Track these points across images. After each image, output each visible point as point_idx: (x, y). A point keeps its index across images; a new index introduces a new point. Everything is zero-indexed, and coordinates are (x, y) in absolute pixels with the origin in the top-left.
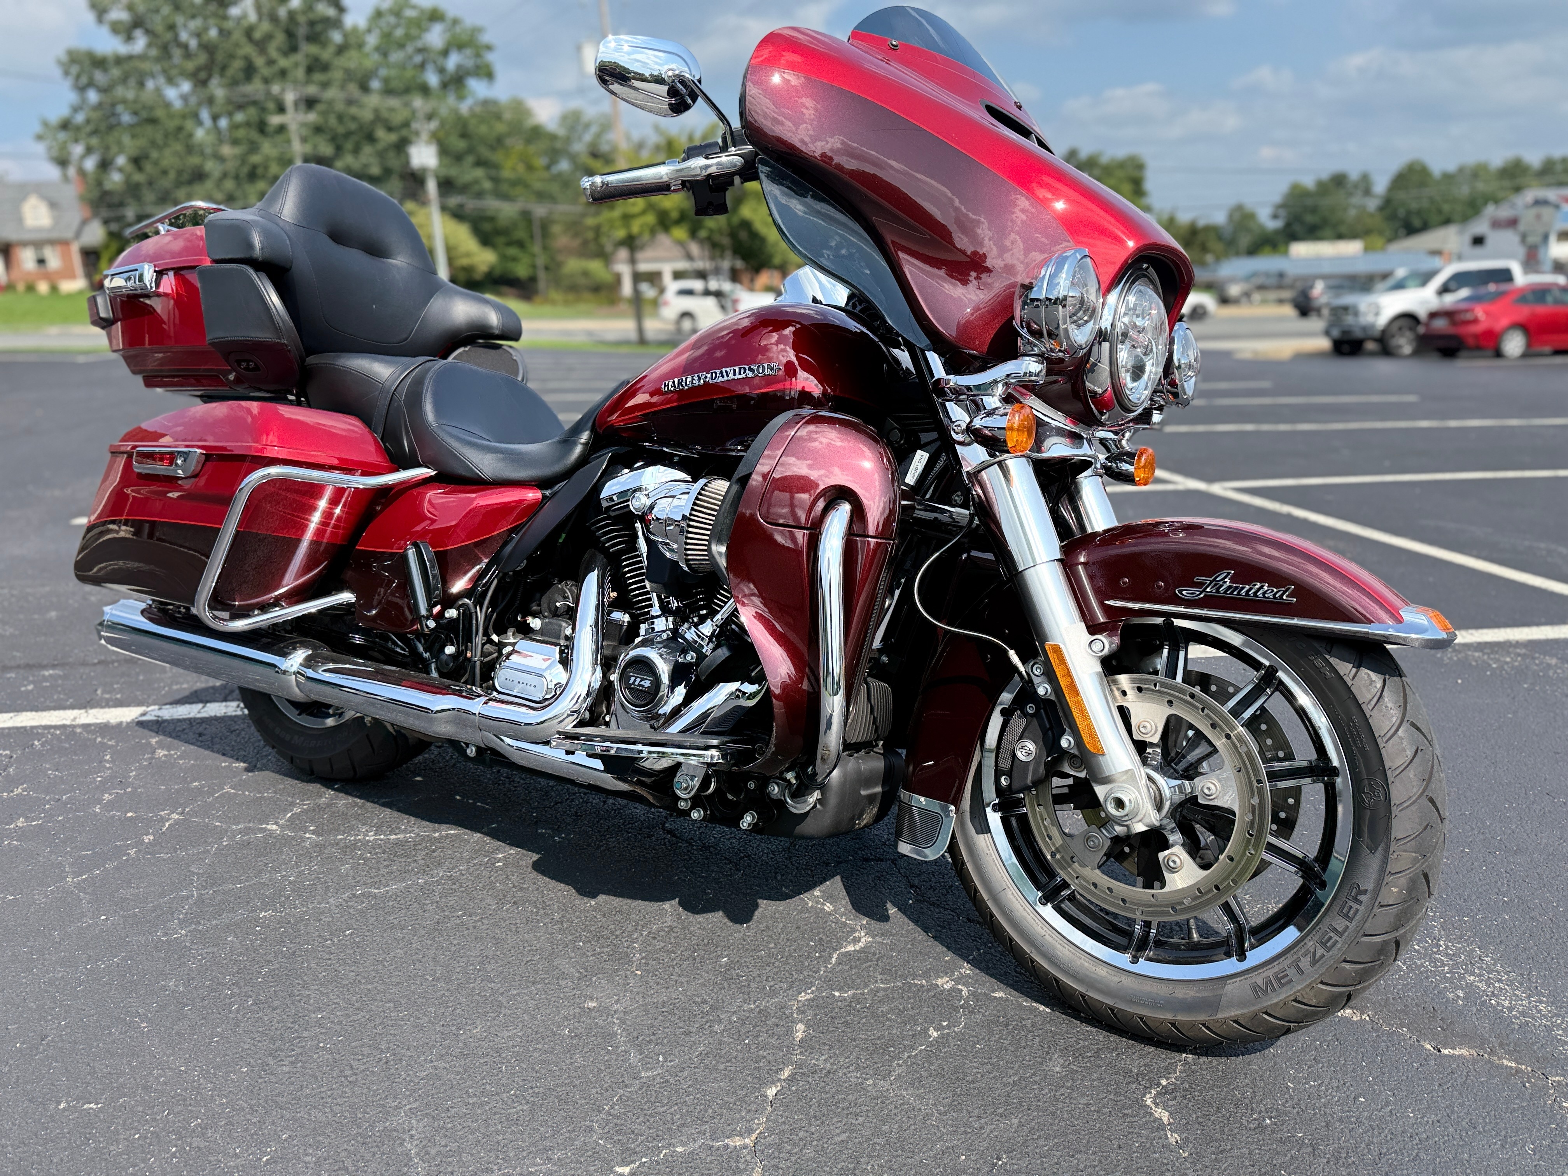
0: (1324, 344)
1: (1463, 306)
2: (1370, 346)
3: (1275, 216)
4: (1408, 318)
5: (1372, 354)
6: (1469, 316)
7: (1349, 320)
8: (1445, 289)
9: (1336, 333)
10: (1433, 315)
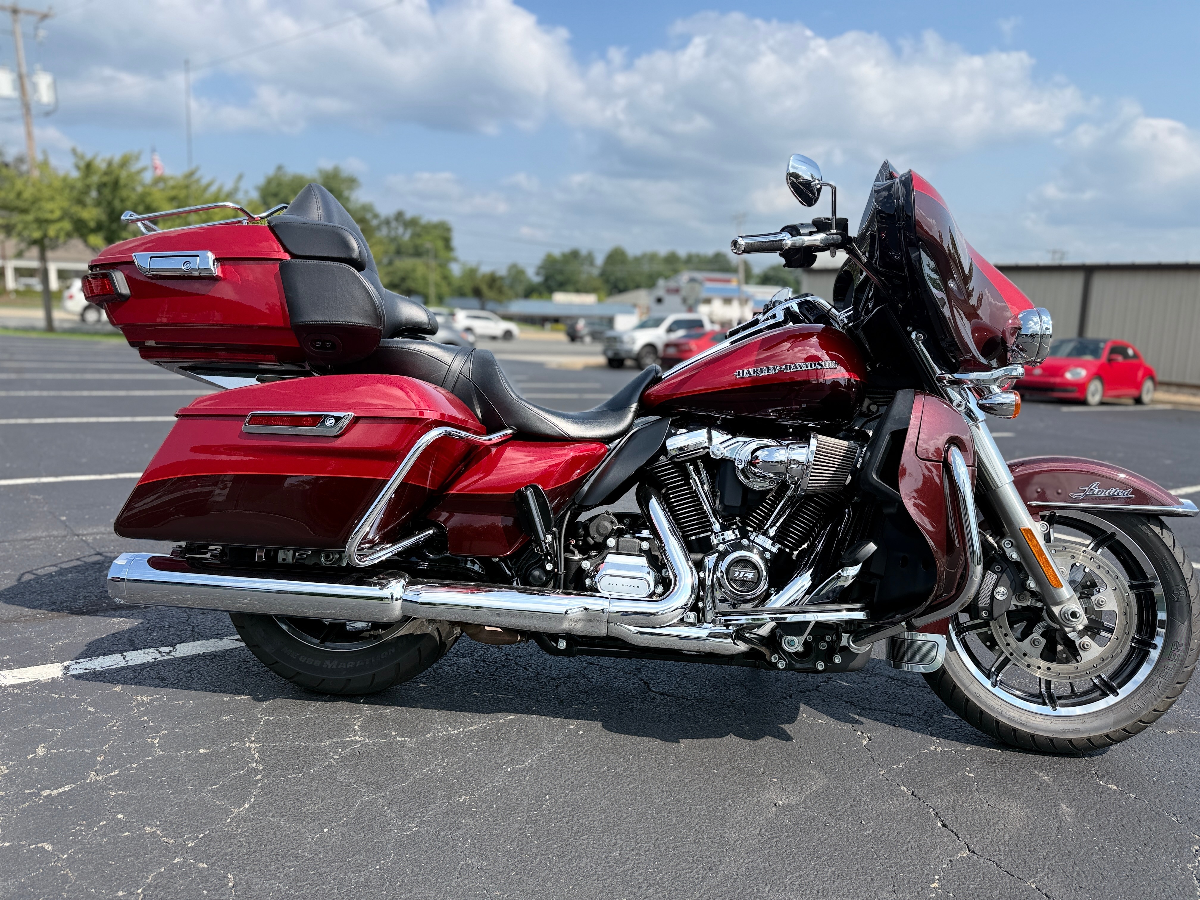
0: (601, 360)
1: (683, 341)
2: (629, 363)
3: (538, 274)
4: (651, 347)
5: (631, 368)
6: (686, 348)
7: (618, 346)
8: (670, 330)
9: (610, 354)
10: (667, 345)
